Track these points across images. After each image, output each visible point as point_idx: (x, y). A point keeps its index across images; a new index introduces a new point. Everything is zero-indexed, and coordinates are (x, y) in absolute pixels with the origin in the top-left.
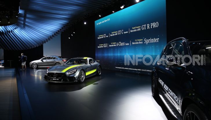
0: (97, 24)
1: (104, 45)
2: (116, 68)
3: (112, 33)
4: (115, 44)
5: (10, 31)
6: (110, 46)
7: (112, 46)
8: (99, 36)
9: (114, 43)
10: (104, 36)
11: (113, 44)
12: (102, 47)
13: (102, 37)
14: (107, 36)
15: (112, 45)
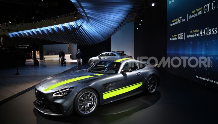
0: (170, 2)
1: (179, 36)
2: (197, 77)
3: (192, 12)
4: (196, 33)
5: (80, 25)
6: (188, 36)
7: (192, 36)
8: (172, 21)
9: (196, 31)
10: (180, 19)
11: (193, 34)
12: (176, 39)
13: (177, 23)
14: (184, 20)
15: (191, 34)
